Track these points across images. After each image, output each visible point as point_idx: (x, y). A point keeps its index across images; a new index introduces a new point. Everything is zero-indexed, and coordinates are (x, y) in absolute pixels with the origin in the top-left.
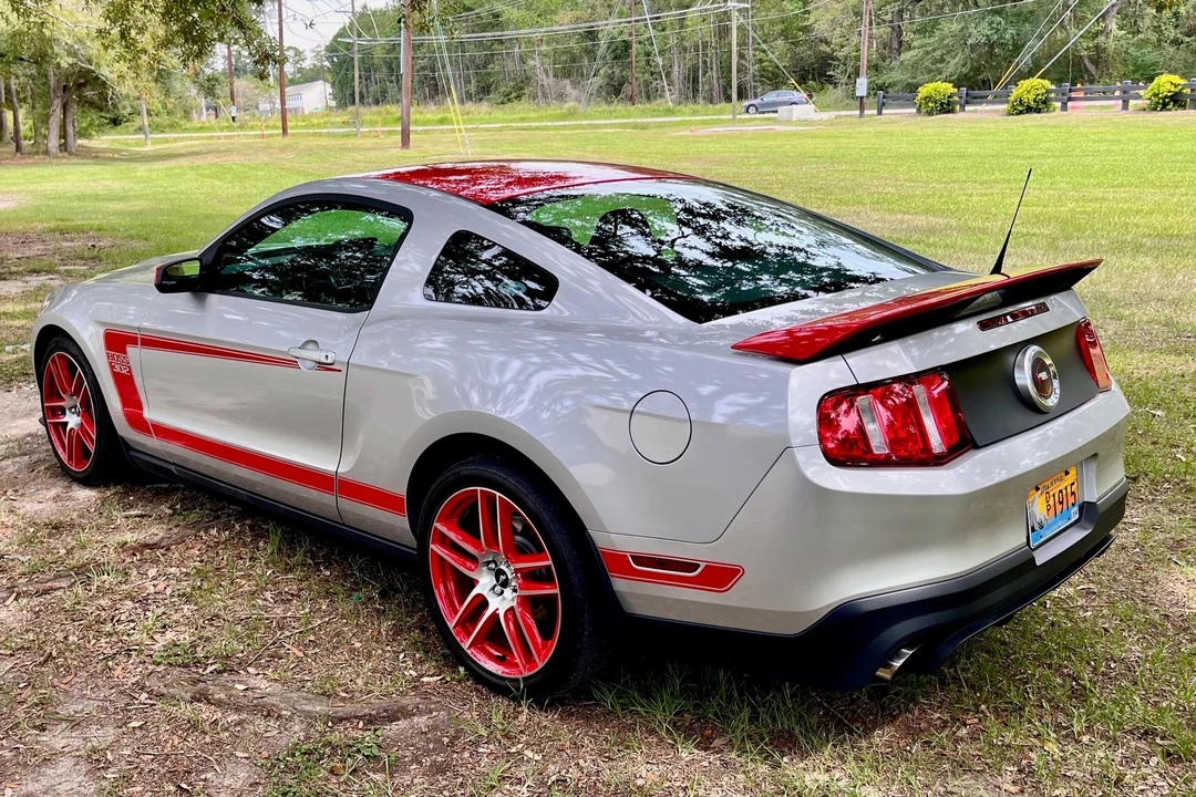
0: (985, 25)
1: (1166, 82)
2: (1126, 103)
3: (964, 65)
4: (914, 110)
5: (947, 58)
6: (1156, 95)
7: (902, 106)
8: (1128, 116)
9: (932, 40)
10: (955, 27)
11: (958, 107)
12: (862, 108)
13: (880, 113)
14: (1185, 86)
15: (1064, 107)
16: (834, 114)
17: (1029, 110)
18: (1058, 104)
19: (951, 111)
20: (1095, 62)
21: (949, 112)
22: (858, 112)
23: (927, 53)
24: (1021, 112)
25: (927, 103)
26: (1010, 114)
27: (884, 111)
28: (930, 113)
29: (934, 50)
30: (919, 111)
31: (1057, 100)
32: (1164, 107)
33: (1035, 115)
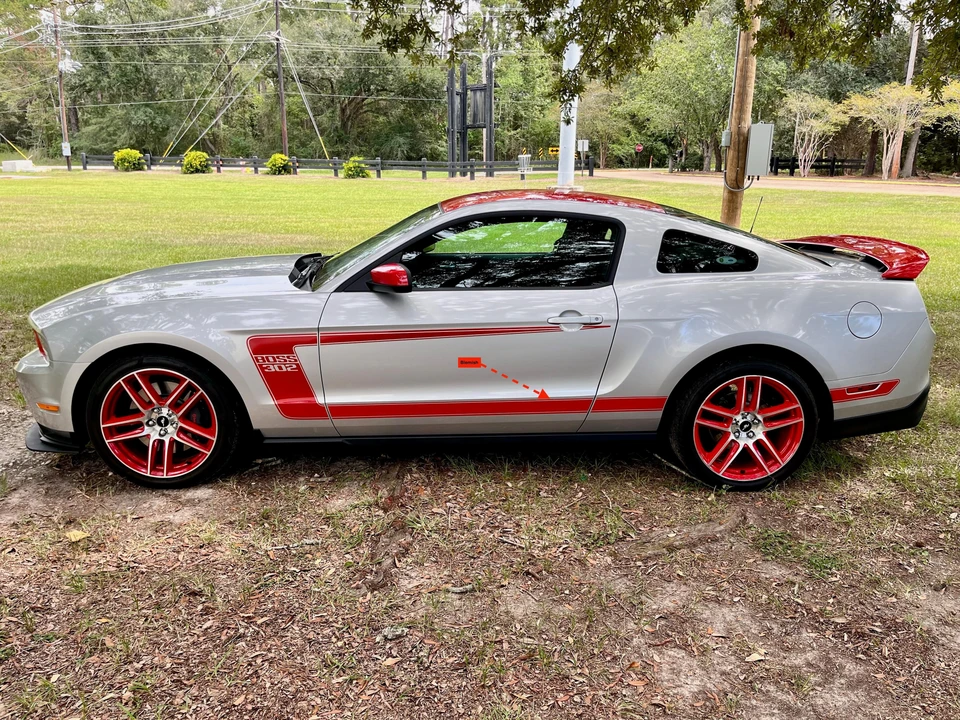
0: (140, 113)
1: (279, 158)
2: (256, 169)
3: (131, 138)
4: (113, 168)
5: (118, 133)
6: (274, 165)
7: (104, 164)
8: (259, 177)
9: (105, 120)
10: (121, 112)
11: (146, 167)
12: (69, 165)
13: (85, 168)
14: (289, 161)
15: (219, 170)
16: (51, 168)
17: (197, 171)
18: (215, 168)
19: (141, 169)
20: (214, 144)
21: (140, 170)
22: (66, 167)
23: (102, 128)
24: (192, 172)
25: (123, 163)
26: (185, 173)
27: (88, 167)
28: (127, 170)
29: (108, 127)
30: (116, 168)
31: (214, 166)
32: (280, 173)
33: (201, 174)
